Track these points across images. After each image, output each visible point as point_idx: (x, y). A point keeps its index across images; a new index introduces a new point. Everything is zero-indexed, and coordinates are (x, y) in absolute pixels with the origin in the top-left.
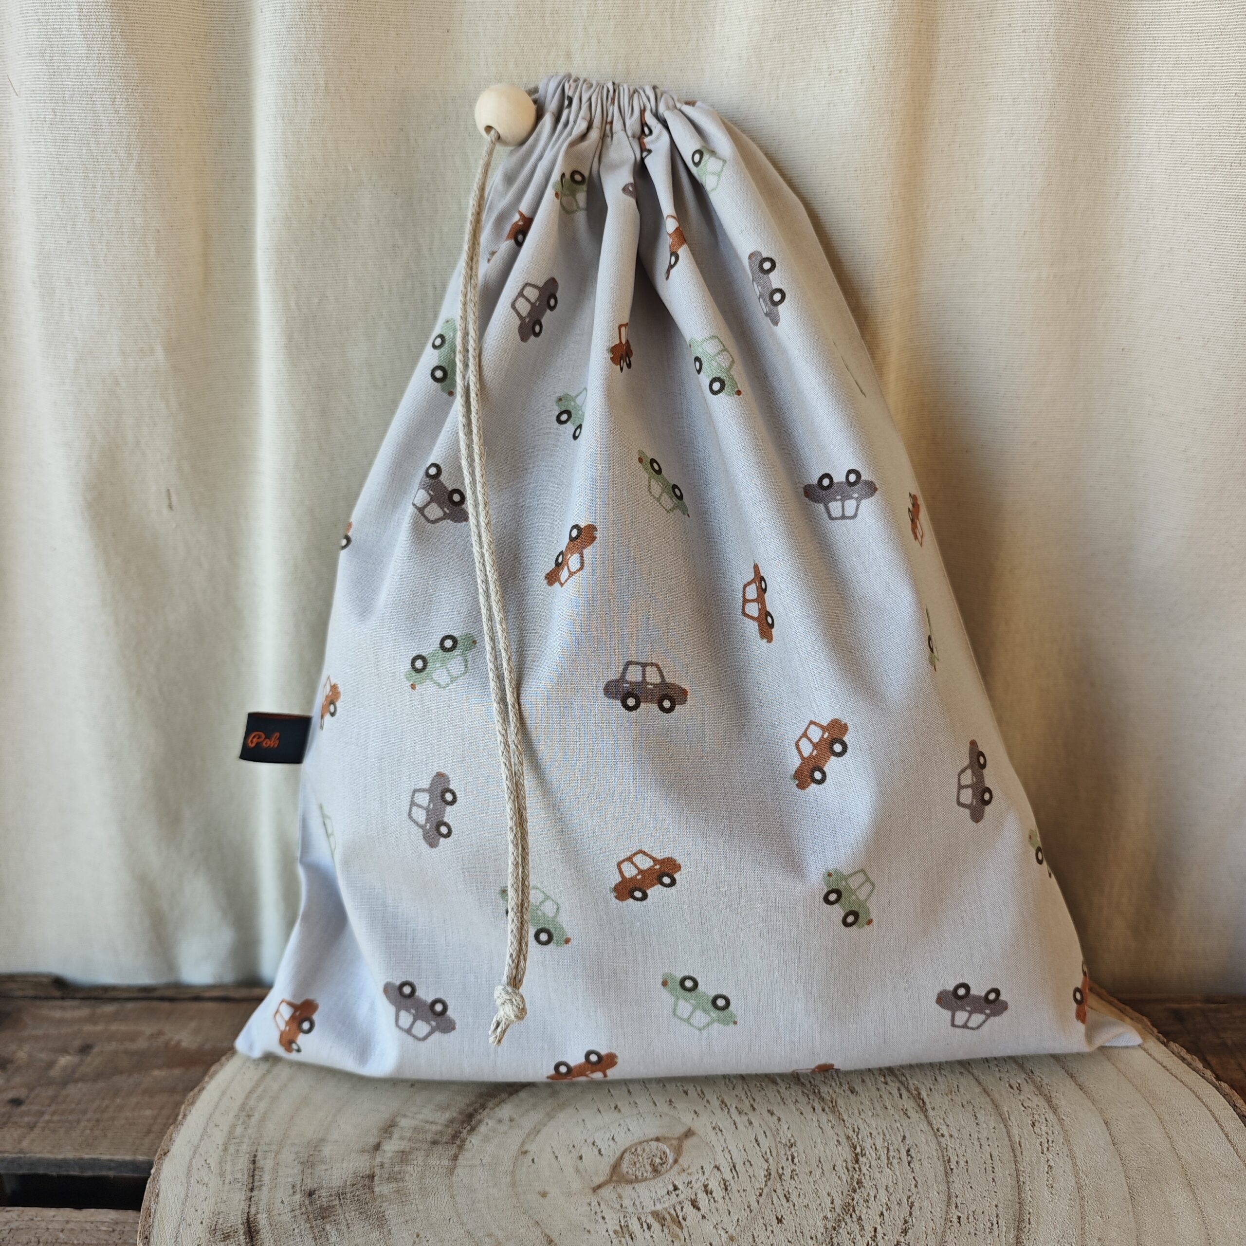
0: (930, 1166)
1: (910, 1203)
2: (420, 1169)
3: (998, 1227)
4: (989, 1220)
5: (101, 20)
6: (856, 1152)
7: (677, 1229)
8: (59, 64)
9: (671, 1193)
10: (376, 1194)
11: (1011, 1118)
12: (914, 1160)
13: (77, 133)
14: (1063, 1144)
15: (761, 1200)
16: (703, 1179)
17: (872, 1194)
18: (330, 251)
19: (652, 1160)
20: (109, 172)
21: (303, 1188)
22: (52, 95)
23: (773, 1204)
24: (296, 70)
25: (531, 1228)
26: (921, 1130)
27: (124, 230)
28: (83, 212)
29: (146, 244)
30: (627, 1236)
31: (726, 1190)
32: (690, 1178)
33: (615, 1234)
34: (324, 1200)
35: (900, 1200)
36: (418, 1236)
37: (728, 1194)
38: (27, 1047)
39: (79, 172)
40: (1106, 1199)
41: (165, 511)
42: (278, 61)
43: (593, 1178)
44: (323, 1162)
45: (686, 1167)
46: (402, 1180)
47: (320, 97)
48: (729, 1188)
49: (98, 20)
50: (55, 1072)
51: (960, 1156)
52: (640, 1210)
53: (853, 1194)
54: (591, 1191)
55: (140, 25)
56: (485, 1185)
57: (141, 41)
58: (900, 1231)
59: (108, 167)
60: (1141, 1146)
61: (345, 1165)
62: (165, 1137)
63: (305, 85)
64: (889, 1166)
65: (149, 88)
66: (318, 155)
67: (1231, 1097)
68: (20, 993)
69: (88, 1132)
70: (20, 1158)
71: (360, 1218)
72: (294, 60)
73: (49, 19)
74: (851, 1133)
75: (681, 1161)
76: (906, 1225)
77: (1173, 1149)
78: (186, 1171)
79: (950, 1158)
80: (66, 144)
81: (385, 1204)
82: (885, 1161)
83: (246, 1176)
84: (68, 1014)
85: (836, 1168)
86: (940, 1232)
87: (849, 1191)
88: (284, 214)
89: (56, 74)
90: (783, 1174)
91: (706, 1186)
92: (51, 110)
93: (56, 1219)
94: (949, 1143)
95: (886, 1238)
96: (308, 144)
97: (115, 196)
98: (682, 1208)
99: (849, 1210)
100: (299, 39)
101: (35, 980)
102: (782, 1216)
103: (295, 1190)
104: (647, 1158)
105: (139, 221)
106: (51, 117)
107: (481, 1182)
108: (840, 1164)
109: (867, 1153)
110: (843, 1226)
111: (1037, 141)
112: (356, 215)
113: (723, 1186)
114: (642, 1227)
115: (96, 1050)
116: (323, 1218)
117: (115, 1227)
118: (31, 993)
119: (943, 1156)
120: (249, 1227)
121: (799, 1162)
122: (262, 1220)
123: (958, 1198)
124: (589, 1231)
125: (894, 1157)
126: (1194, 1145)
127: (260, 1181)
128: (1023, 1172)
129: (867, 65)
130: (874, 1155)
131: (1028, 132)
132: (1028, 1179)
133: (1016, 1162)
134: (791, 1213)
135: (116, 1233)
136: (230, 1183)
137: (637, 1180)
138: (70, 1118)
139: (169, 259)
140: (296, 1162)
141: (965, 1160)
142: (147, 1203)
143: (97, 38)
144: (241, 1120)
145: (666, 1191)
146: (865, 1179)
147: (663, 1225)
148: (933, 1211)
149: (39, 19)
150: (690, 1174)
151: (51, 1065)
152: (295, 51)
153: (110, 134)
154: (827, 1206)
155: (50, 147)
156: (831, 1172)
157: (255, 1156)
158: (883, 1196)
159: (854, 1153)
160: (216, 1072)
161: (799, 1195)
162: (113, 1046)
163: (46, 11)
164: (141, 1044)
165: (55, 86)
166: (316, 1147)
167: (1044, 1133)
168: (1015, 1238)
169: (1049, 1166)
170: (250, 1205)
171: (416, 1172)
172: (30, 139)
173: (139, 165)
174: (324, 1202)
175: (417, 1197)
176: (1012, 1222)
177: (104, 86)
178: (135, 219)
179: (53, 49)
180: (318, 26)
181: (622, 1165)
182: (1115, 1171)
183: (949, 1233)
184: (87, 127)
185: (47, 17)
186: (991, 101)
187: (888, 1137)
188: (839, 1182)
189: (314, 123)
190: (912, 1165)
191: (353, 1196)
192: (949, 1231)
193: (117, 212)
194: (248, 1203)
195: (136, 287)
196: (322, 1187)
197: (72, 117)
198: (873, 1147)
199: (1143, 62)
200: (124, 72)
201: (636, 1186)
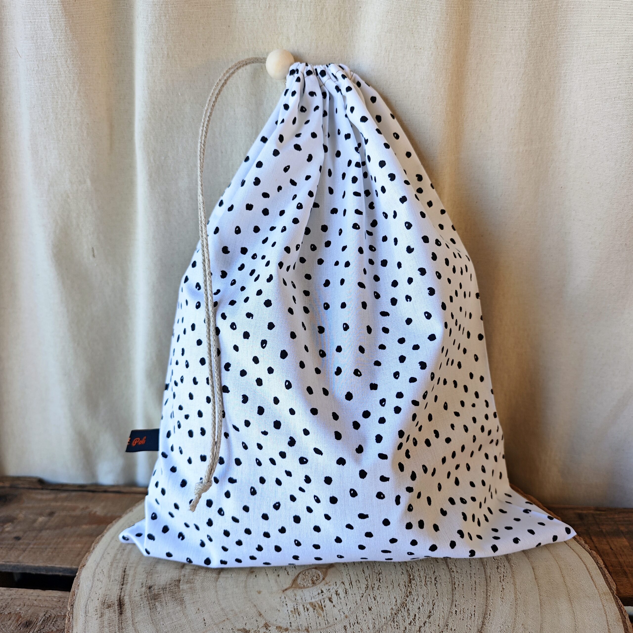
0: (445, 586)
1: (433, 603)
2: (202, 578)
3: (474, 616)
4: (470, 613)
5: (60, 22)
6: (410, 578)
7: (321, 611)
8: (40, 43)
9: (320, 594)
10: (180, 589)
11: (487, 564)
12: (438, 583)
13: (49, 76)
14: (511, 578)
15: (362, 599)
16: (335, 588)
17: (415, 598)
18: (170, 134)
19: (312, 578)
20: (64, 96)
21: (146, 585)
22: (37, 58)
23: (368, 601)
24: (153, 46)
25: (252, 608)
26: (443, 569)
27: (71, 123)
28: (52, 114)
29: (82, 130)
30: (297, 613)
31: (346, 593)
32: (329, 587)
33: (291, 612)
34: (156, 591)
35: (429, 602)
36: (198, 609)
37: (347, 595)
38: (24, 512)
39: (50, 95)
40: (528, 605)
41: (91, 258)
42: (145, 42)
43: (284, 586)
44: (157, 573)
45: (328, 582)
46: (193, 583)
47: (165, 60)
48: (348, 593)
49: (59, 22)
50: (36, 525)
51: (460, 581)
52: (304, 601)
53: (406, 598)
54: (282, 592)
55: (79, 25)
56: (232, 586)
57: (79, 32)
58: (427, 616)
59: (64, 93)
60: (549, 581)
61: (167, 575)
62: (84, 558)
63: (157, 54)
64: (426, 585)
65: (83, 55)
66: (164, 88)
67: (596, 558)
68: (22, 486)
69: (50, 553)
70: (18, 565)
71: (172, 600)
72: (152, 42)
73: (35, 21)
74: (409, 569)
75: (326, 579)
76: (430, 614)
77: (564, 582)
78: (93, 575)
79: (455, 582)
80: (44, 82)
81: (184, 594)
82: (424, 583)
83: (120, 578)
84: (44, 497)
85: (400, 585)
86: (446, 618)
87: (405, 596)
88: (148, 116)
89: (39, 48)
90: (374, 587)
91: (336, 592)
92: (37, 65)
93: (33, 594)
94: (456, 576)
95: (420, 619)
96: (159, 82)
97: (67, 107)
98: (324, 601)
99: (404, 605)
100: (155, 31)
101: (29, 480)
102: (371, 607)
103: (143, 586)
104: (310, 577)
105: (79, 119)
106: (37, 68)
107: (230, 585)
108: (402, 583)
109: (416, 578)
110: (400, 613)
111: (518, 84)
112: (182, 117)
113: (345, 592)
114: (304, 609)
115: (56, 514)
116: (155, 599)
117: (60, 599)
118: (27, 486)
119: (452, 581)
120: (120, 602)
121: (382, 581)
122: (126, 599)
123: (457, 602)
124: (279, 611)
125: (428, 581)
126: (575, 581)
127: (127, 581)
128: (490, 590)
129: (434, 46)
130: (419, 580)
131: (514, 80)
132: (491, 594)
133: (487, 586)
134: (376, 606)
135: (61, 602)
136: (113, 581)
137: (304, 587)
138: (43, 547)
139: (93, 137)
140: (144, 572)
141: (462, 584)
142: (74, 589)
143: (58, 31)
144: (120, 551)
145: (318, 593)
146: (413, 591)
147: (314, 609)
148: (444, 608)
149: (31, 21)
150: (330, 585)
151: (35, 521)
152: (153, 37)
153: (65, 77)
154: (393, 603)
155: (36, 83)
156: (397, 587)
157: (125, 569)
158: (421, 600)
159: (409, 578)
160: (110, 528)
161: (381, 597)
162: (63, 513)
163: (34, 17)
164: (78, 513)
165: (38, 54)
166: (154, 565)
167: (502, 572)
168: (482, 622)
169: (503, 588)
170: (121, 592)
171: (200, 579)
172: (27, 79)
173: (79, 92)
174: (156, 592)
175: (199, 591)
176: (481, 614)
177: (62, 54)
178: (77, 118)
179: (38, 36)
180: (164, 25)
181: (298, 580)
182: (534, 592)
183: (450, 619)
184: (54, 73)
185: (35, 20)
186: (495, 64)
187: (426, 571)
188: (401, 592)
189: (162, 72)
190: (436, 585)
191: (170, 589)
192: (450, 617)
193: (68, 115)
194: (121, 591)
195: (77, 151)
196: (155, 585)
197: (46, 69)
198: (419, 576)
199: (573, 46)
200: (71, 47)
201: (303, 590)
